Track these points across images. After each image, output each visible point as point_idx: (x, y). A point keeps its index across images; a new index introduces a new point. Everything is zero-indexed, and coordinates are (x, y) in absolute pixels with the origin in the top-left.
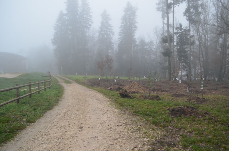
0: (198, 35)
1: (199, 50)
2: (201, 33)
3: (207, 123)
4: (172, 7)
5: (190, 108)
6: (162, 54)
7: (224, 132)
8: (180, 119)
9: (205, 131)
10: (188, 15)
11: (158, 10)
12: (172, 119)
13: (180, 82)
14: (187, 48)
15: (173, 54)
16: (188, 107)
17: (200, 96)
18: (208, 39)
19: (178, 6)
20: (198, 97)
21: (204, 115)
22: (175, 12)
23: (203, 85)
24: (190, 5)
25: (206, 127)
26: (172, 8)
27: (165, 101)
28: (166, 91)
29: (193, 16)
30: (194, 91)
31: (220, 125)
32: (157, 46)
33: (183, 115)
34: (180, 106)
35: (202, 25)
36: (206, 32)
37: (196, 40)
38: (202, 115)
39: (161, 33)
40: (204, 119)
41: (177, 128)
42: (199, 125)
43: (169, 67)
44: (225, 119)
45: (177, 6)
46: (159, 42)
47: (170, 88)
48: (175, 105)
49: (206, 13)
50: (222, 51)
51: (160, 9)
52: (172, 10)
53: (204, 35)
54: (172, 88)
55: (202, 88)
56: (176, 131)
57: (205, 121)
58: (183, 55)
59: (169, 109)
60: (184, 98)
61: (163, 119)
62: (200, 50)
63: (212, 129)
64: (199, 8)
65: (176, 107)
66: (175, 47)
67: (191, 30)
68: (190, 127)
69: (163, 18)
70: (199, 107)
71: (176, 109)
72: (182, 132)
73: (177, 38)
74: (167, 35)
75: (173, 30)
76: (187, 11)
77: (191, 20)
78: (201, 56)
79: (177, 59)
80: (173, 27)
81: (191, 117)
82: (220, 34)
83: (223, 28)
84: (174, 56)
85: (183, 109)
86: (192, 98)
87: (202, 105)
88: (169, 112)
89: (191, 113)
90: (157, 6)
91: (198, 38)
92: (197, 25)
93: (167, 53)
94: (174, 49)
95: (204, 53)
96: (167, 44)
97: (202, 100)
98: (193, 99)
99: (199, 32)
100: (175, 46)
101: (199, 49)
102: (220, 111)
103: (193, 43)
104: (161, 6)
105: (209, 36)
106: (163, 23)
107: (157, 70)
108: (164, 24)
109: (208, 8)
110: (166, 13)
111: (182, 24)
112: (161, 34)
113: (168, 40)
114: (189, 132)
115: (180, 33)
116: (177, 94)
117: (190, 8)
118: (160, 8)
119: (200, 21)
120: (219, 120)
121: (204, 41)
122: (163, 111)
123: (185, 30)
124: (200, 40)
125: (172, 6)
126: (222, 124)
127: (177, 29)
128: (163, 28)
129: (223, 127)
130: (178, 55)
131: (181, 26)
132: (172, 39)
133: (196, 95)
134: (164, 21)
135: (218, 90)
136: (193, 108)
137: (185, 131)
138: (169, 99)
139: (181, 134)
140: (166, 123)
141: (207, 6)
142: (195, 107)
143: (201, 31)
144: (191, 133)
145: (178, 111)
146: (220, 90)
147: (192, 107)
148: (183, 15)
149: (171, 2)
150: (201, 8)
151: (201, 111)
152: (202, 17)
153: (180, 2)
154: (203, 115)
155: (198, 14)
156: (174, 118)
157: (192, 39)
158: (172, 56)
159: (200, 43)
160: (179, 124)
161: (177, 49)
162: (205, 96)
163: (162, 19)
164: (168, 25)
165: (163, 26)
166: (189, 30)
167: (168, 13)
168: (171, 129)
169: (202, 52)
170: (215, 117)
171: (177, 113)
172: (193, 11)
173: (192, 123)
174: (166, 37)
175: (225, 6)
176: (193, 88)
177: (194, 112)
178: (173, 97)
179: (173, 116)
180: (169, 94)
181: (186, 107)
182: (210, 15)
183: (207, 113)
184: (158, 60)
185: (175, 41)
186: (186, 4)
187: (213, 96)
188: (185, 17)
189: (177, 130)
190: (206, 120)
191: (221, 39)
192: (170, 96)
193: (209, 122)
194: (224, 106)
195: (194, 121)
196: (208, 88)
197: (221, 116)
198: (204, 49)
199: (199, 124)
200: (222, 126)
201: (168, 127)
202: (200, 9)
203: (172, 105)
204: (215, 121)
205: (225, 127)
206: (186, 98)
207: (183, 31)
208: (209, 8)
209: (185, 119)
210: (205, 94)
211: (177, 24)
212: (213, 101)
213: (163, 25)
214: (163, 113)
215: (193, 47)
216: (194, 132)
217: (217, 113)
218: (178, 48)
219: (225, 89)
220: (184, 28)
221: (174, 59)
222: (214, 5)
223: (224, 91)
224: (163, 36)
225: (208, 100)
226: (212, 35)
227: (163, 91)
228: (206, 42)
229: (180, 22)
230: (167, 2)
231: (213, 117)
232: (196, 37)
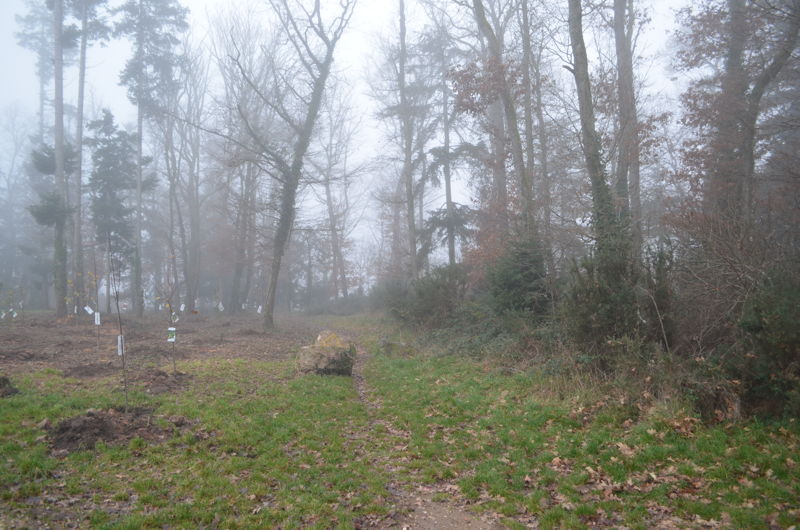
0: (167, 158)
1: (171, 210)
2: (177, 154)
3: (181, 456)
4: (80, 44)
5: (129, 411)
6: (33, 213)
7: (234, 477)
8: (89, 458)
9: (175, 484)
10: (135, 84)
11: (22, 44)
12: (58, 461)
13: (98, 322)
14: (128, 199)
15: (75, 215)
16: (121, 410)
17: (168, 368)
18: (202, 175)
19: (102, 44)
20: (161, 369)
21: (176, 429)
22: (87, 65)
24: (146, 50)
25: (178, 472)
26: (80, 48)
27: (35, 397)
28: (42, 358)
29: (155, 92)
30: (147, 349)
31: (224, 454)
32: (12, 181)
33: (100, 440)
34: (91, 410)
35: (181, 126)
36: (196, 154)
37: (160, 176)
38: (167, 431)
39: (33, 131)
40: (174, 445)
41: (73, 494)
42: (155, 467)
43: (59, 264)
44: (239, 434)
45: (97, 43)
46: (20, 163)
47: (62, 345)
48: (74, 407)
49: (195, 90)
50: (241, 217)
51: (33, 42)
52: (78, 56)
53: (188, 160)
54: (70, 343)
55: (173, 340)
56: (71, 505)
57: (178, 449)
58: (112, 223)
59: (46, 427)
60: (112, 379)
61: (20, 470)
62: (175, 208)
63: (196, 475)
64: (174, 68)
65: (77, 412)
66: (85, 191)
67: (146, 137)
68: (123, 479)
69: (43, 76)
70: (159, 404)
71: (74, 424)
72: (93, 506)
73: (94, 158)
74: (51, 142)
75: (80, 128)
76: (134, 71)
77: (146, 105)
78: (177, 230)
79: (88, 235)
80: (80, 117)
81: (131, 444)
82: (232, 164)
83: (246, 148)
84: (81, 223)
85: (102, 419)
86: (137, 374)
87: (171, 398)
88: (46, 438)
89: (129, 431)
90: (19, 28)
91: (168, 169)
92: (165, 122)
93: (52, 213)
94: (80, 198)
95: (186, 221)
96: (53, 179)
97: (171, 378)
98: (141, 378)
99: (173, 147)
100: (85, 186)
101: (171, 206)
102: (227, 408)
103: (150, 184)
104: (37, 29)
105: (203, 167)
106: (43, 97)
108: (47, 99)
109: (202, 73)
110: (54, 61)
111: (113, 113)
112: (30, 137)
113: (59, 162)
114: (119, 498)
115: (104, 141)
116: (86, 367)
117: (144, 63)
118: (33, 36)
119: (176, 112)
120: (221, 438)
121: (187, 179)
122: (20, 437)
123: (122, 134)
124: (173, 175)
125: (80, 40)
126: (230, 452)
127: (93, 125)
128: (41, 114)
129: (231, 459)
130: (95, 220)
131: (109, 117)
132: (74, 160)
133: (155, 365)
134: (46, 88)
135: (227, 342)
136: (138, 412)
137: (104, 498)
138: (51, 386)
139: (90, 511)
140: (32, 481)
141: (200, 66)
142: (147, 405)
143: (177, 144)
144: (126, 500)
145: (82, 429)
146: (232, 342)
147: (137, 409)
148: (119, 82)
149: (74, 26)
150: (179, 68)
151: (165, 418)
152: (184, 100)
153: (109, 35)
154: (173, 431)
155: (172, 88)
156: (66, 456)
157: (146, 170)
158: (73, 224)
159: (173, 186)
160: (84, 478)
161: (95, 199)
162: (183, 366)
163: (35, 82)
164: (60, 108)
165: (42, 109)
166: (138, 138)
167: (59, 64)
168: (50, 502)
169: (180, 219)
170: (209, 433)
171: (78, 439)
172: (154, 75)
173: (133, 464)
174: (46, 148)
175: (252, 80)
176: (147, 338)
177: (142, 425)
178: (68, 379)
179: (61, 451)
180: (52, 370)
181: (111, 412)
183: (186, 420)
184: (17, 236)
185: (83, 168)
186: (132, 42)
187: (208, 362)
188: (125, 89)
189: (73, 500)
190: (180, 445)
191: (239, 179)
192: (59, 375)
193: (189, 451)
194: (239, 393)
195: (140, 455)
196: (195, 336)
197: (227, 426)
198: (187, 207)
199: (157, 463)
200: (228, 457)
201: (37, 495)
202: (177, 73)
203: (62, 409)
204: (211, 445)
205: (236, 458)
206: (114, 380)
207: (116, 136)
208: (204, 75)
209: (107, 456)
210: (184, 357)
211: (96, 107)
212: (208, 379)
213: (42, 104)
214: (23, 442)
215: (150, 198)
216: (135, 496)
217: (215, 416)
218: (98, 195)
219: (246, 339)
220: (121, 128)
221: (80, 237)
222: (222, 68)
223: (243, 343)
224: (37, 147)
225: (191, 377)
226: (214, 163)
227: (30, 357)
228: (195, 184)
229: (104, 106)
230: (61, 25)
231: (204, 431)
232: (161, 162)
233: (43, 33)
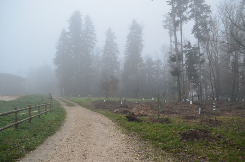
0: (207, 53)
1: (210, 69)
2: (210, 51)
3: (221, 147)
4: (180, 24)
5: (203, 131)
6: (171, 73)
7: (240, 157)
8: (193, 144)
9: (220, 156)
10: (196, 32)
11: (165, 28)
12: (184, 144)
13: (191, 103)
14: (197, 67)
15: (182, 73)
16: (200, 130)
17: (213, 118)
18: (219, 57)
19: (186, 23)
20: (211, 118)
21: (219, 138)
22: (182, 30)
23: (215, 106)
24: (198, 22)
25: (220, 152)
26: (180, 26)
27: (175, 124)
28: (176, 113)
29: (202, 34)
30: (206, 112)
31: (236, 149)
32: (165, 65)
33: (195, 139)
34: (192, 130)
35: (211, 43)
36: (216, 50)
37: (205, 58)
38: (215, 139)
39: (169, 51)
40: (218, 144)
41: (189, 154)
42: (213, 150)
43: (178, 87)
44: (241, 143)
45: (184, 23)
46: (166, 60)
47: (181, 110)
48: (186, 128)
49: (215, 30)
50: (234, 69)
51: (167, 27)
52: (180, 28)
53: (214, 53)
54: (183, 109)
55: (215, 110)
56: (189, 157)
57: (220, 145)
58: (193, 74)
59: (180, 133)
60: (196, 121)
61: (174, 145)
62: (211, 68)
63: (227, 154)
64: (207, 25)
65: (188, 130)
66: (184, 66)
67: (201, 48)
68: (203, 152)
69: (171, 36)
70: (212, 130)
71: (187, 133)
72: (195, 159)
73: (186, 56)
74: (175, 53)
75: (182, 48)
76: (196, 29)
77: (200, 38)
78: (212, 75)
79: (186, 79)
80: (182, 45)
81: (204, 141)
82: (231, 52)
83: (234, 46)
84: (183, 75)
85: (195, 133)
86: (204, 120)
87: (215, 128)
88: (180, 136)
89: (204, 137)
90: (163, 24)
91: (208, 56)
92: (206, 42)
93: (176, 73)
94: (183, 68)
95: (215, 72)
96: (176, 63)
97: (215, 122)
98: (205, 121)
99: (209, 49)
100: (184, 64)
101: (210, 68)
102: (235, 133)
103: (203, 61)
104: (168, 23)
105: (219, 54)
106: (171, 41)
107: (166, 90)
108: (172, 41)
109: (216, 24)
110: (174, 31)
111: (190, 42)
112: (168, 52)
113: (177, 58)
114: (203, 158)
115: (189, 51)
116: (188, 117)
117: (198, 25)
118: (167, 25)
119: (209, 38)
120: (234, 143)
121: (214, 58)
122: (173, 135)
123: (194, 48)
124: (210, 58)
125: (180, 23)
126: (238, 148)
127: (185, 47)
128: (171, 46)
129: (239, 151)
130: (187, 74)
131: (189, 43)
132: (181, 57)
133: (209, 117)
134: (172, 38)
135: (232, 111)
136: (206, 132)
137: (198, 157)
138: (180, 122)
139: (195, 160)
140: (177, 148)
141: (216, 23)
142: (208, 130)
143: (210, 48)
144: (205, 159)
145: (190, 135)
146: (234, 111)
147: (205, 131)
148: (192, 32)
149: (178, 20)
150: (209, 25)
151: (214, 134)
152: (211, 34)
153: (187, 20)
154: (217, 139)
155: (207, 31)
156: (186, 142)
157: (202, 57)
158: (181, 75)
159: (210, 61)
160: (191, 150)
161: (187, 68)
162: (218, 118)
163: (169, 37)
164: (176, 43)
165: (171, 44)
166: (198, 48)
167: (175, 31)
168: (183, 155)
169: (213, 71)
170: (230, 141)
171: (189, 138)
172: (202, 28)
173: (206, 148)
174: (174, 55)
175: (234, 22)
176: (205, 109)
177: (207, 136)
178: (184, 120)
179: (184, 141)
180: (179, 117)
181: (198, 131)
182: (219, 32)
183: (221, 136)
184: (167, 80)
185: (183, 59)
186: (194, 20)
187: (226, 117)
188: (193, 34)
189: (189, 156)
190: (220, 144)
191: (232, 57)
192: (181, 118)
193: (224, 147)
194: (239, 128)
195: (207, 145)
196: (220, 109)
197: (236, 139)
198: (215, 67)
199: (213, 149)
200: (237, 150)
201: (179, 152)
202: (208, 27)
203: (183, 128)
204: (231, 145)
205: (241, 151)
206: (197, 121)
207: (192, 49)
208: (217, 25)
209: (197, 144)
210: (218, 115)
211: (185, 41)
212: (227, 123)
213: (171, 43)
214: (174, 137)
215: (203, 66)
216: (208, 158)
217: (232, 136)
218: (188, 66)
219: (239, 110)
220: (193, 46)
221: (184, 79)
222: (223, 21)
223: (238, 112)
224: (170, 55)
225: (221, 122)
226: (222, 52)
227: (173, 113)
228: (217, 60)
229: (188, 40)
230: (175, 19)
231: (228, 140)
232: (206, 55)
233: (170, 24)
